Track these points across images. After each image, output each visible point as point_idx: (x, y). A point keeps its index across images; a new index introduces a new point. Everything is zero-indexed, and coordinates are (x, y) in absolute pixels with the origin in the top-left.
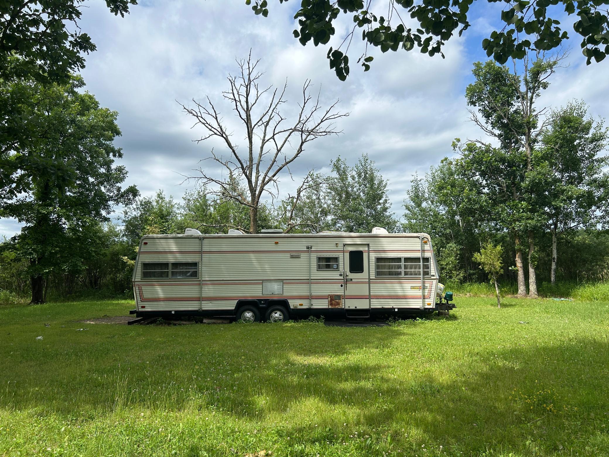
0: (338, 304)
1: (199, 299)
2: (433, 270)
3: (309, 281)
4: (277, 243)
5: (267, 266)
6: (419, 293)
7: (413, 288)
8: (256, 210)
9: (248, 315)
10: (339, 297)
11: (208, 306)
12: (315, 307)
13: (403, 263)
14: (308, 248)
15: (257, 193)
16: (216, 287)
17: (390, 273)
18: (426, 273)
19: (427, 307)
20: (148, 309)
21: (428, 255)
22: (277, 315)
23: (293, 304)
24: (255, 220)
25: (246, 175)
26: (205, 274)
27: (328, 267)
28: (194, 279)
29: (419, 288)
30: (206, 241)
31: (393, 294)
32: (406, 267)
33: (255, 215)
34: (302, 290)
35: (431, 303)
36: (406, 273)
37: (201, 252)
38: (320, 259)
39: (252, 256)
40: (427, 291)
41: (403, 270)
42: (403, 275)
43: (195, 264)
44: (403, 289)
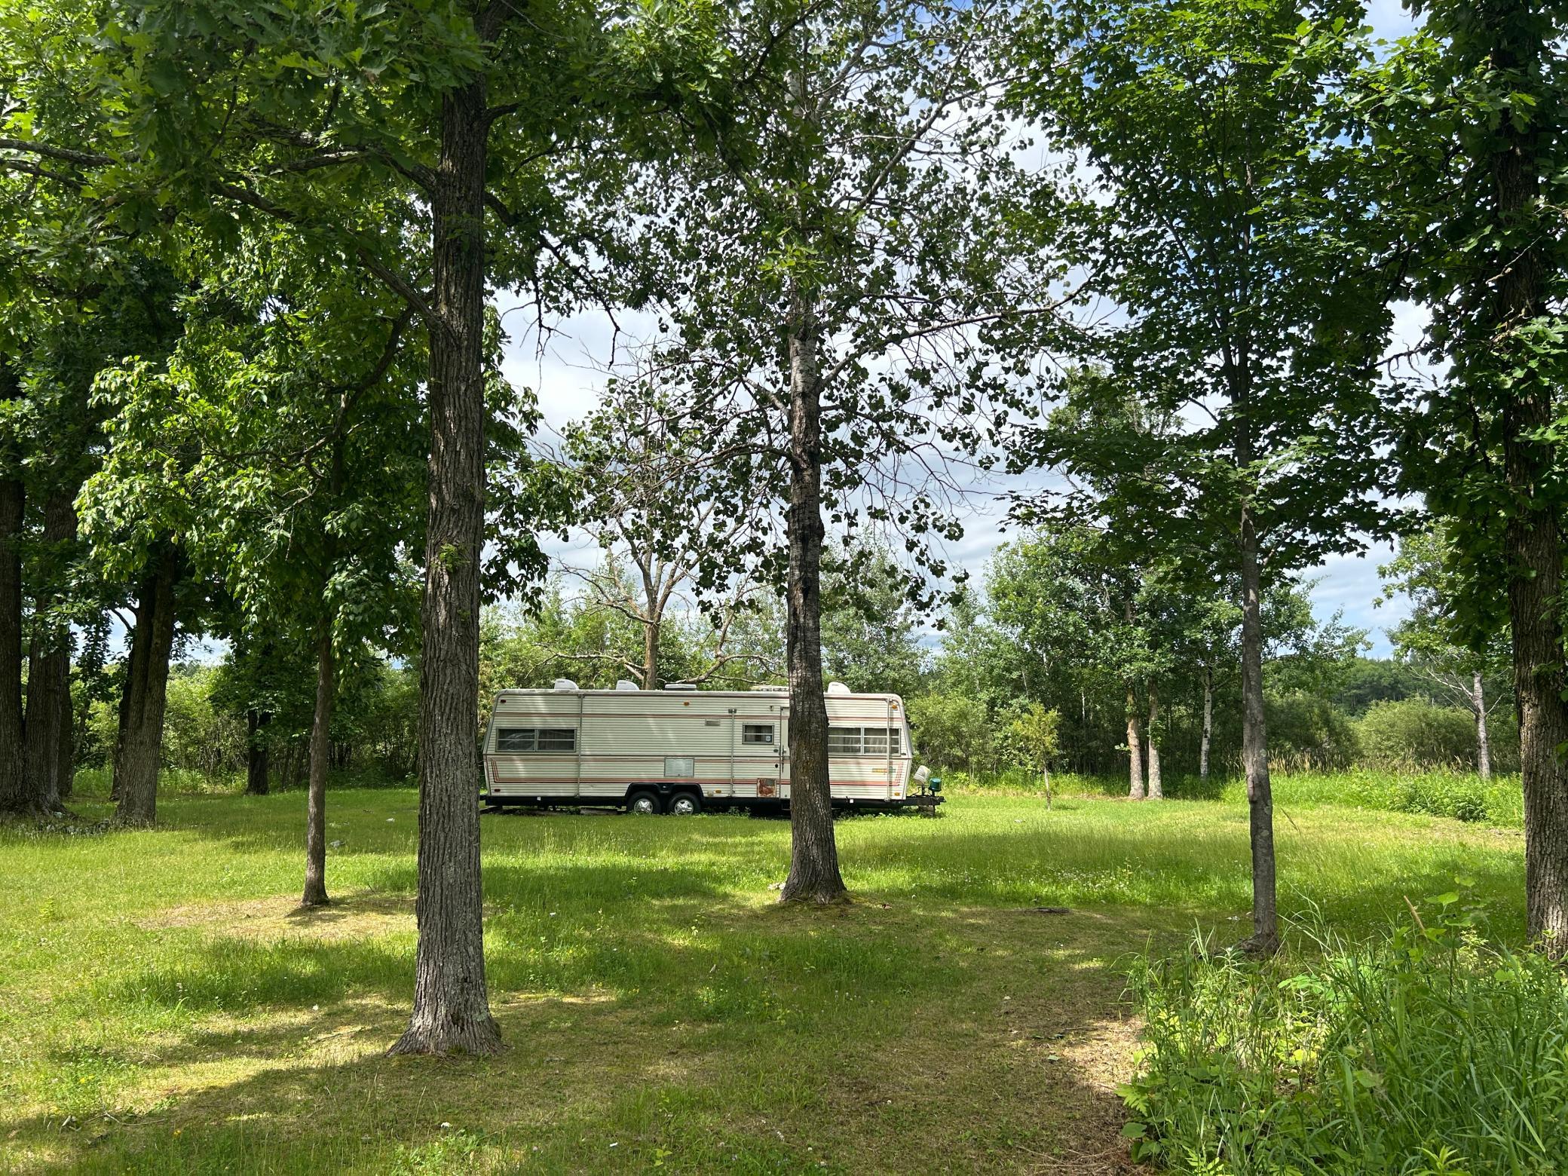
0: (771, 791)
1: (576, 781)
2: (904, 746)
3: (731, 759)
4: (687, 704)
5: (671, 735)
6: (884, 778)
7: (875, 770)
8: (655, 629)
9: (644, 804)
10: (772, 781)
11: (587, 791)
12: (737, 795)
13: (862, 736)
14: (730, 711)
15: (660, 597)
16: (599, 764)
17: (846, 750)
18: (894, 750)
19: (894, 797)
20: (504, 793)
21: (896, 725)
22: (684, 805)
23: (708, 790)
24: (654, 648)
25: (640, 565)
26: (586, 744)
27: (758, 739)
28: (569, 752)
29: (884, 771)
30: (587, 698)
31: (848, 778)
32: (866, 742)
33: (655, 638)
34: (721, 771)
35: (900, 793)
36: (867, 750)
37: (580, 715)
38: (747, 728)
39: (651, 720)
40: (894, 775)
41: (862, 745)
42: (862, 753)
43: (571, 732)
44: (860, 771)
